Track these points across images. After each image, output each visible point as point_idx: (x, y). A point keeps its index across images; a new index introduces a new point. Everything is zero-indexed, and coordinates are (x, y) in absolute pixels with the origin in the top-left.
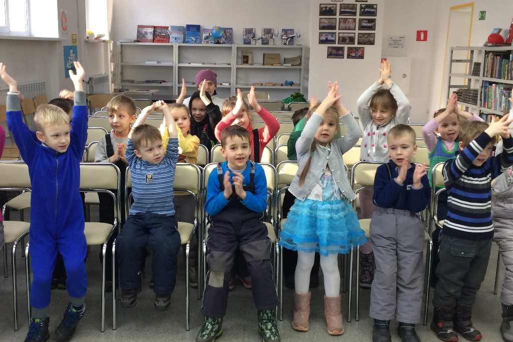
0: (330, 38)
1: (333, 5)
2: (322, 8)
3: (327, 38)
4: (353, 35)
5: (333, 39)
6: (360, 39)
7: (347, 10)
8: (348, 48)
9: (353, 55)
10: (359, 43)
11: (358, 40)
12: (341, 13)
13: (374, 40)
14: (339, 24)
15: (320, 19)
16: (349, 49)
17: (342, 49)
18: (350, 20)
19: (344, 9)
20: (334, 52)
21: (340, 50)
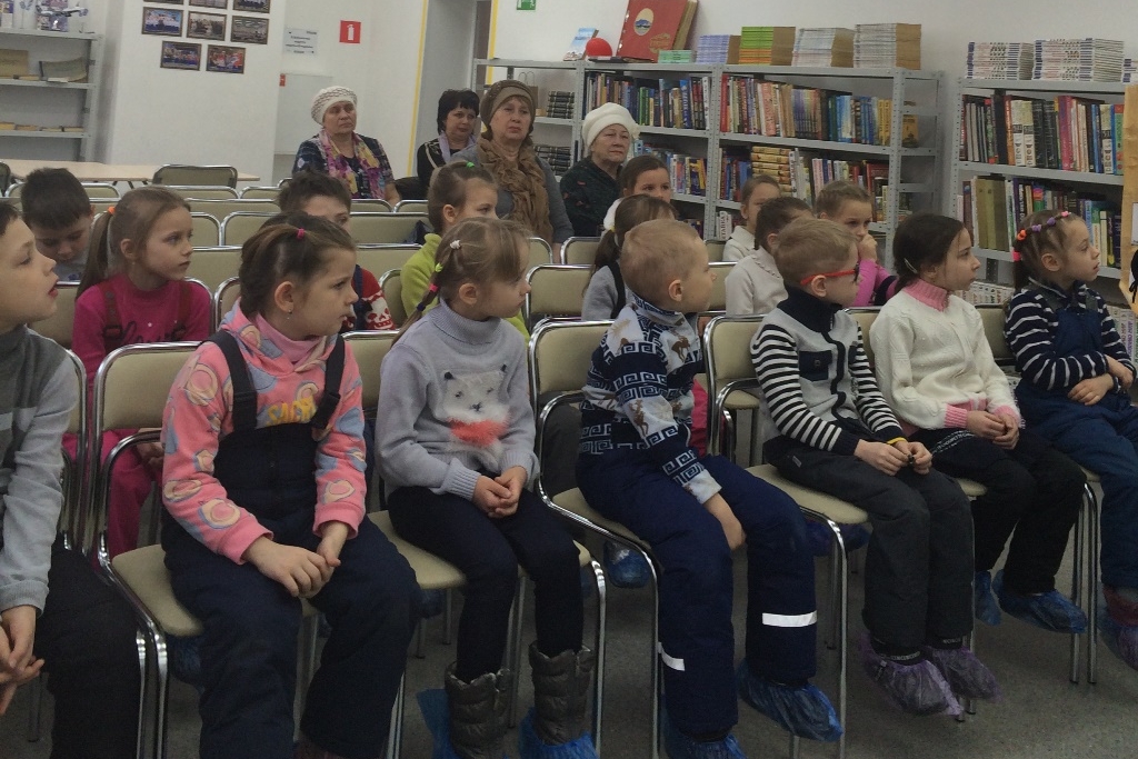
0: (169, 21)
3: (161, 21)
4: (220, 19)
5: (177, 24)
6: (235, 28)
8: (210, 46)
9: (221, 63)
10: (235, 38)
11: (233, 31)
13: (266, 34)
16: (212, 49)
17: (196, 48)
20: (177, 54)
21: (192, 50)
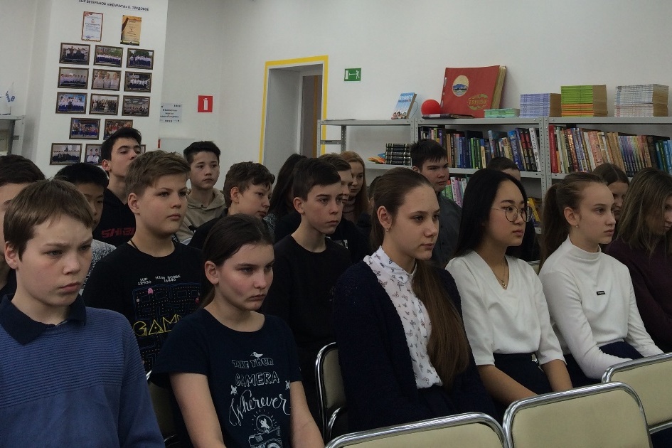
0: (76, 102)
1: (84, 47)
2: (65, 50)
3: (70, 103)
4: (115, 98)
5: (82, 104)
6: (125, 104)
7: (107, 57)
10: (124, 113)
11: (124, 108)
12: (97, 61)
13: (148, 109)
14: (93, 79)
15: (60, 68)
16: (108, 122)
17: (96, 123)
18: (111, 74)
19: (102, 54)
20: (82, 127)
21: (93, 124)
